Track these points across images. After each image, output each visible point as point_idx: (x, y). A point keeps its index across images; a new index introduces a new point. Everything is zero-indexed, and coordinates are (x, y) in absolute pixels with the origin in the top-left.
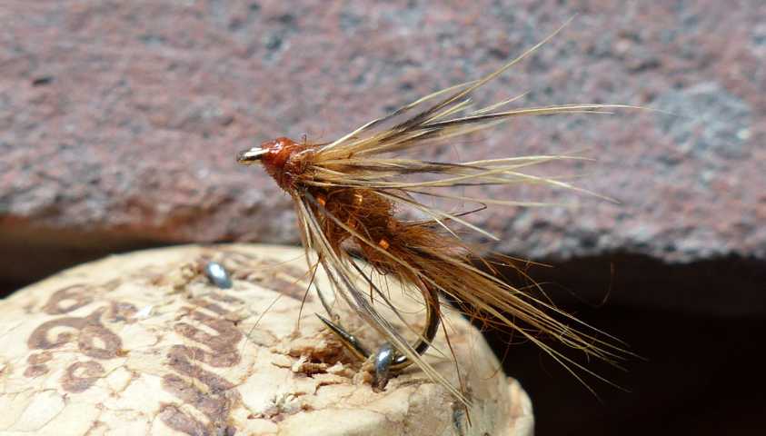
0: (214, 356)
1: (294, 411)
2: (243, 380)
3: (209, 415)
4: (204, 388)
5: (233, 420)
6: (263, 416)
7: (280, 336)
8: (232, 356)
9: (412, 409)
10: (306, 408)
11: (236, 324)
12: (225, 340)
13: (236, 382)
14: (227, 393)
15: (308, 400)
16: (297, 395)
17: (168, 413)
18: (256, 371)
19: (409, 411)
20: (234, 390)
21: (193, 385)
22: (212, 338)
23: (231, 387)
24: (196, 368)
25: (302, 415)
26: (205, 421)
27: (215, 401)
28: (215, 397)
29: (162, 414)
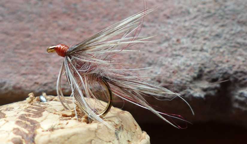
0: (34, 115)
1: (58, 129)
2: (42, 121)
3: (29, 131)
4: (29, 123)
5: (36, 132)
6: (47, 131)
7: (57, 111)
8: (40, 115)
9: (99, 127)
10: (62, 128)
11: (44, 109)
12: (39, 112)
13: (39, 122)
14: (36, 125)
15: (63, 126)
16: (59, 124)
17: (15, 131)
18: (47, 119)
19: (98, 128)
20: (38, 123)
21: (25, 123)
22: (35, 112)
23: (37, 122)
24: (27, 119)
25: (60, 130)
26: (27, 132)
27: (31, 127)
28: (32, 125)
29: (13, 131)
